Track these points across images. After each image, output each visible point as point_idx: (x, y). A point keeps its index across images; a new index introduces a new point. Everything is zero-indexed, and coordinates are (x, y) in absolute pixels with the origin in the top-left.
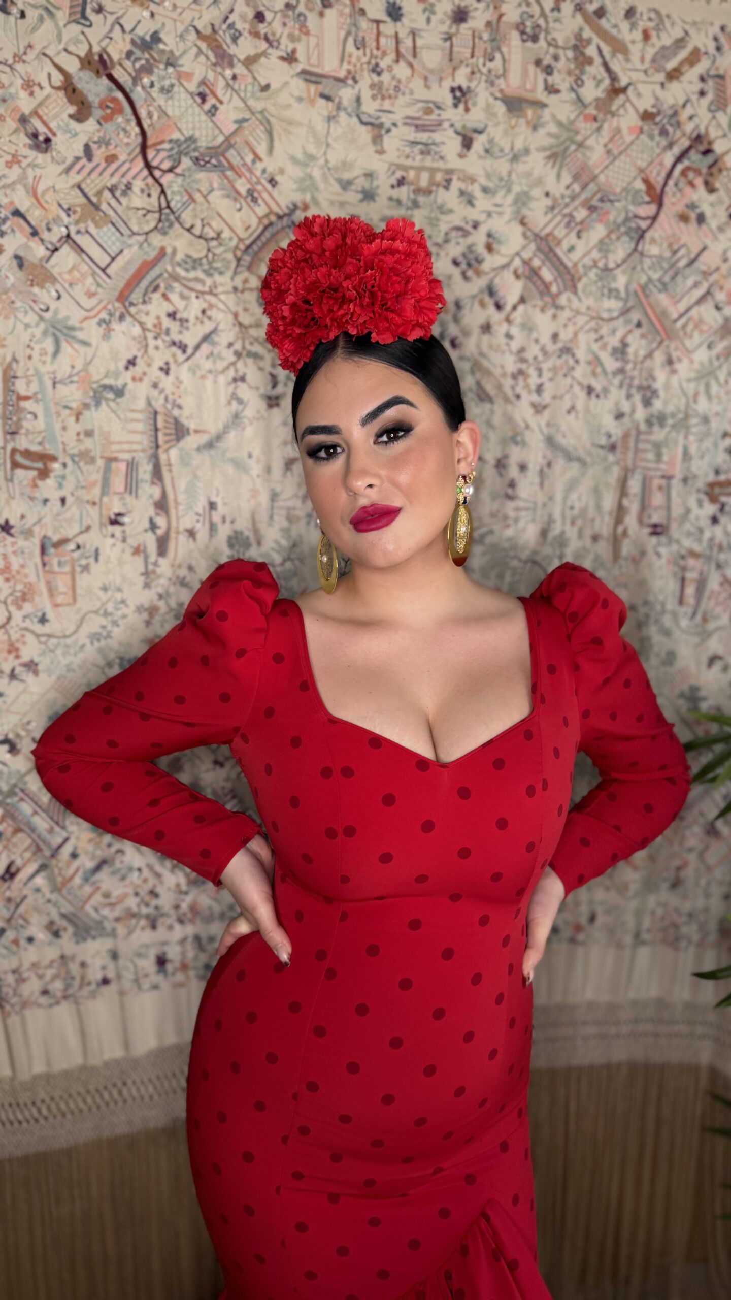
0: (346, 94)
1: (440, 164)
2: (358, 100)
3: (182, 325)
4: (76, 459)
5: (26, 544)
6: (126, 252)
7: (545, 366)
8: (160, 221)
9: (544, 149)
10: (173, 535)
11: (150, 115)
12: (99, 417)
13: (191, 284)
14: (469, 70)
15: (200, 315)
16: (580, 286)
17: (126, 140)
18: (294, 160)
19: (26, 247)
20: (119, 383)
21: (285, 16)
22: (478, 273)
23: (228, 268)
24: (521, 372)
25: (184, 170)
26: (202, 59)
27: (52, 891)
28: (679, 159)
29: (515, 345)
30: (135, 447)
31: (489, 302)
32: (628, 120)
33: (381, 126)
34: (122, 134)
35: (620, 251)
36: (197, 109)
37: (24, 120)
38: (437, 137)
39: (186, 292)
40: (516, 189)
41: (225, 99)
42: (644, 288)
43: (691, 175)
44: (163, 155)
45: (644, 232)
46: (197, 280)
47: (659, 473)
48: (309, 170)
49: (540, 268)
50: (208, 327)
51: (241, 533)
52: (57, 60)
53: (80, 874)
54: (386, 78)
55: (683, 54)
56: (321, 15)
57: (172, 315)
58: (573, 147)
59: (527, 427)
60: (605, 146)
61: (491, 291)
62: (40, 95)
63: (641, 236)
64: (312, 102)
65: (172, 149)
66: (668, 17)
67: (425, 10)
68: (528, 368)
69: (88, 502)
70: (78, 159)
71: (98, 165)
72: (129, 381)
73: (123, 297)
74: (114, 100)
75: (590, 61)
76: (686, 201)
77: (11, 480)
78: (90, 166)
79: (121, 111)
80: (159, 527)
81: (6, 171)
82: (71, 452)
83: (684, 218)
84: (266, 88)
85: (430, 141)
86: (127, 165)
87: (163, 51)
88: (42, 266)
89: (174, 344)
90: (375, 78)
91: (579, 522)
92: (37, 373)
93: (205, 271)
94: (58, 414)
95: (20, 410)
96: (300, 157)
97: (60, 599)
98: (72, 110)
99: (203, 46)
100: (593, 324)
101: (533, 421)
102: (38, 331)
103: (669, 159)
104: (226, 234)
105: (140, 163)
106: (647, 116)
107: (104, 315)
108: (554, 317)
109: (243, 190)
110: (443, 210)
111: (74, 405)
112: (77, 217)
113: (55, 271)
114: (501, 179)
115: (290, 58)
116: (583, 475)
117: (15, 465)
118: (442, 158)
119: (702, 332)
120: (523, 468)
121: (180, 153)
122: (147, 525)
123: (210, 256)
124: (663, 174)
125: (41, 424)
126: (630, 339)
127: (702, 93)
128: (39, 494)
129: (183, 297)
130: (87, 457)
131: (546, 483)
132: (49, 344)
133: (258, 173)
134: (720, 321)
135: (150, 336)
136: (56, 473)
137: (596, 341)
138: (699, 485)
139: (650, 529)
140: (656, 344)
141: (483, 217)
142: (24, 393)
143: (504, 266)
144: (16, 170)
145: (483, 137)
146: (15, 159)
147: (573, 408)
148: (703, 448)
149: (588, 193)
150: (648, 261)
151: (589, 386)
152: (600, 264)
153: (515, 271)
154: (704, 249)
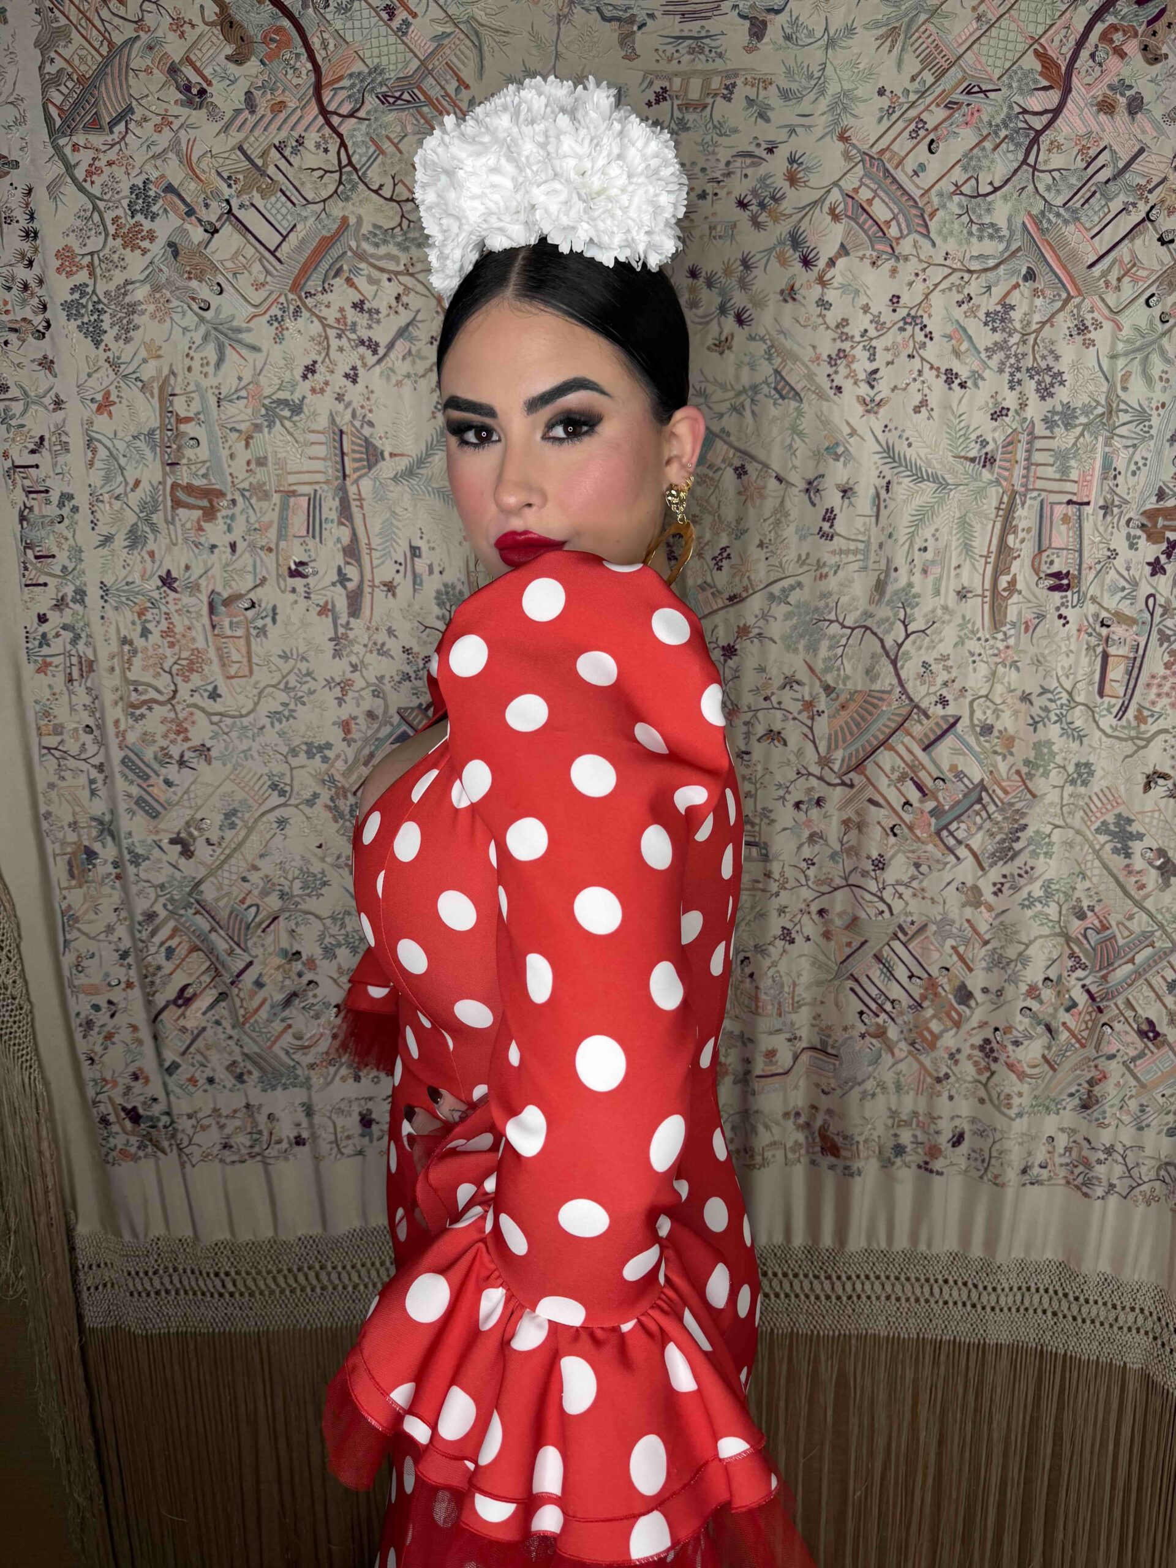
1: (719, 64)
3: (371, 319)
4: (247, 494)
5: (193, 601)
6: (299, 227)
7: (879, 344)
8: (340, 183)
9: (877, 25)
10: (367, 590)
11: (325, 45)
12: (273, 441)
13: (381, 264)
15: (394, 303)
16: (933, 225)
17: (295, 81)
19: (181, 230)
20: (297, 396)
22: (776, 218)
24: (842, 354)
25: (368, 113)
27: (233, 1027)
28: (1097, 16)
29: (833, 316)
30: (318, 477)
31: (794, 257)
33: (631, 20)
34: (290, 72)
35: (1001, 165)
36: (384, 30)
37: (173, 70)
38: (713, 25)
39: (376, 274)
40: (833, 88)
41: (419, 10)
42: (1037, 221)
43: (1118, 37)
44: (343, 94)
45: (1039, 133)
46: (389, 257)
47: (1064, 498)
49: (870, 202)
50: (404, 317)
51: (453, 587)
53: (267, 1006)
57: (358, 306)
58: (923, 17)
59: (853, 433)
60: (974, 9)
61: (795, 240)
62: (191, 35)
63: (1035, 141)
65: (353, 86)
68: (852, 348)
69: (262, 548)
70: (238, 112)
71: (263, 117)
72: (308, 394)
73: (296, 287)
74: (279, 30)
76: (1111, 78)
77: (173, 523)
78: (253, 120)
79: (288, 43)
80: (350, 580)
81: (156, 137)
82: (240, 486)
83: (1106, 107)
85: (703, 34)
86: (298, 113)
88: (201, 254)
89: (362, 342)
91: (936, 570)
92: (198, 389)
93: (398, 244)
94: (225, 439)
95: (179, 435)
97: (232, 671)
98: (229, 50)
100: (955, 278)
101: (860, 424)
102: (198, 337)
103: (1081, 17)
105: (315, 110)
107: (275, 311)
108: (894, 271)
110: (720, 129)
111: (243, 427)
112: (239, 187)
113: (215, 258)
114: (811, 77)
116: (941, 501)
117: (177, 503)
118: (720, 55)
119: (1135, 281)
120: (846, 492)
121: (363, 91)
122: (335, 578)
123: (405, 223)
124: (1071, 43)
125: (203, 452)
126: (1015, 298)
128: (205, 540)
129: (371, 281)
130: (261, 492)
131: (884, 513)
132: (211, 351)
134: (1168, 260)
135: (332, 333)
136: (224, 513)
137: (960, 304)
138: (1131, 515)
139: (1051, 582)
140: (1059, 304)
141: (783, 135)
142: (183, 414)
143: (816, 202)
144: (167, 135)
145: (782, 19)
146: (166, 121)
147: (924, 403)
148: (1137, 457)
149: (946, 83)
150: (1046, 178)
151: (949, 371)
152: (966, 189)
153: (832, 211)
154: (1141, 151)
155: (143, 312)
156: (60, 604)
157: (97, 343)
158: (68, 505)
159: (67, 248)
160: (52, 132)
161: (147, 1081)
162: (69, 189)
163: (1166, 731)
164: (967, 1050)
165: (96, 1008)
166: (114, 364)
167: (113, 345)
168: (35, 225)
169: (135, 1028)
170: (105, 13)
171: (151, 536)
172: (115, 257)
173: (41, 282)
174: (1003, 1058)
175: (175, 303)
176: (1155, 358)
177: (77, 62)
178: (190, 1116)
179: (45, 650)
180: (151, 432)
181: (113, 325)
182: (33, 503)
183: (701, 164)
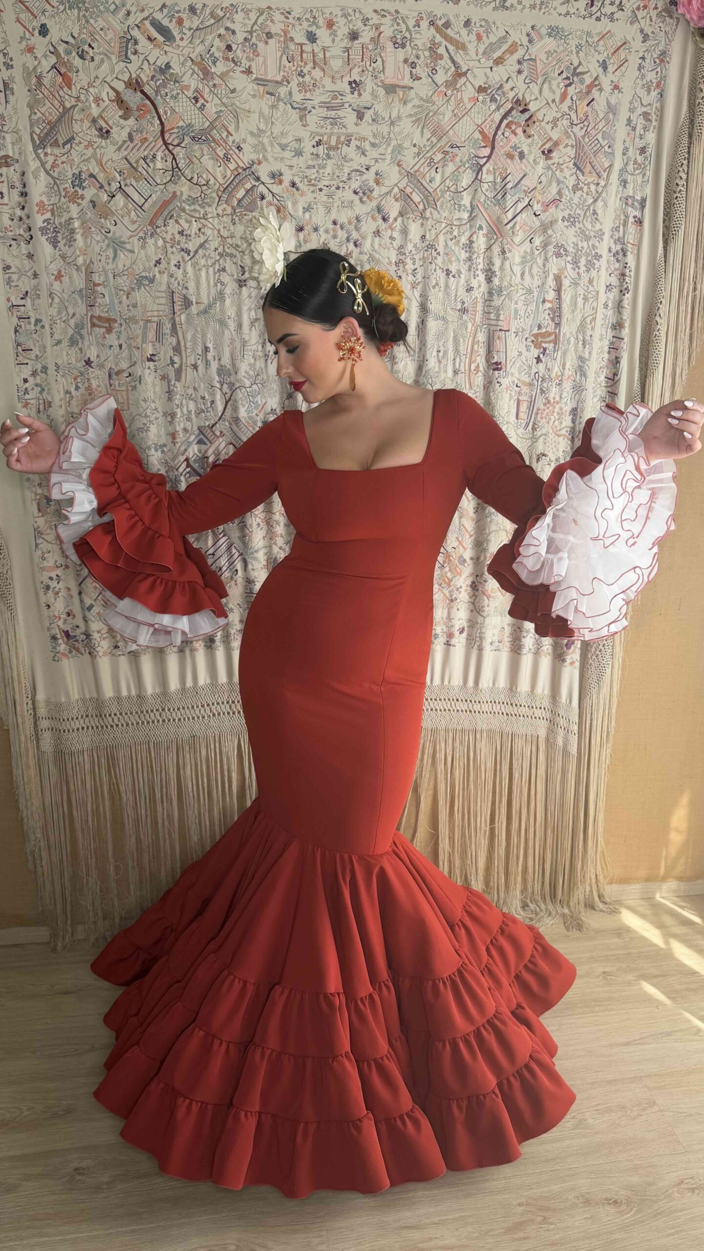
0: (283, 91)
1: (343, 131)
2: (290, 93)
3: (187, 239)
4: (127, 321)
5: (101, 372)
6: (153, 196)
7: (417, 257)
8: (173, 176)
9: (410, 116)
10: (184, 368)
11: (165, 113)
12: (140, 296)
13: (192, 213)
14: (360, 69)
15: (197, 232)
16: (438, 204)
17: (152, 129)
18: (252, 133)
19: (96, 195)
20: (151, 275)
21: (244, 46)
22: (371, 199)
23: (213, 202)
24: (401, 261)
25: (186, 144)
26: (195, 76)
28: (504, 117)
29: (396, 244)
30: (161, 313)
31: (378, 216)
32: (469, 92)
33: (305, 109)
34: (150, 125)
35: (466, 179)
36: (193, 107)
37: (94, 121)
38: (341, 113)
39: (189, 218)
40: (394, 143)
41: (209, 99)
42: (482, 204)
43: (513, 127)
44: (174, 136)
45: (482, 166)
46: (195, 210)
47: (499, 328)
48: (261, 139)
49: (411, 193)
50: (202, 239)
51: (225, 367)
52: (112, 84)
54: (307, 78)
55: (505, 47)
56: (266, 43)
57: (181, 233)
58: (431, 114)
60: (453, 111)
61: (379, 209)
62: (103, 105)
63: (480, 169)
64: (262, 97)
65: (179, 132)
66: (494, 23)
67: (330, 35)
68: (406, 258)
69: (134, 347)
71: (137, 145)
72: (158, 275)
73: (152, 223)
74: (145, 105)
75: (441, 57)
76: (511, 144)
77: (91, 334)
78: (132, 145)
79: (149, 112)
80: (176, 363)
81: (85, 151)
82: (125, 317)
83: (510, 156)
84: (233, 91)
85: (337, 117)
86: (153, 143)
87: (172, 74)
88: (106, 207)
89: (183, 250)
90: (301, 79)
91: (444, 362)
92: (104, 270)
93: (199, 205)
94: (117, 294)
95: (95, 292)
96: (256, 131)
98: (121, 113)
99: (196, 69)
100: (448, 228)
102: (104, 246)
103: (497, 117)
104: (212, 182)
105: (162, 143)
106: (481, 90)
107: (141, 234)
108: (422, 224)
109: (221, 154)
110: (345, 158)
111: (125, 289)
112: (125, 176)
113: (113, 209)
114: (383, 138)
115: (248, 71)
116: (446, 329)
117: (93, 325)
118: (344, 126)
119: (525, 232)
121: (184, 135)
122: (169, 362)
123: (203, 196)
124: (494, 126)
125: (107, 300)
126: (474, 238)
127: (520, 72)
128: (108, 342)
129: (187, 221)
130: (133, 320)
132: (111, 253)
133: (230, 143)
134: (538, 224)
135: (168, 245)
136: (116, 330)
137: (451, 239)
138: (527, 336)
139: (495, 366)
140: (493, 241)
141: (372, 163)
142: (97, 282)
143: (387, 193)
144: (90, 152)
145: (371, 112)
146: (90, 144)
147: (437, 284)
148: (529, 310)
149: (442, 143)
150: (486, 185)
151: (447, 270)
152: (452, 189)
153: (395, 196)
154: (525, 175)
155: (78, 233)
156: (34, 373)
157: (55, 247)
158: (39, 325)
159: (42, 202)
160: (36, 148)
161: (74, 616)
162: (42, 174)
163: (545, 435)
164: (464, 586)
165: (51, 578)
166: (63, 257)
167: (62, 248)
168: (26, 190)
169: (69, 589)
170: (61, 93)
171: (80, 341)
172: (65, 206)
173: (28, 217)
174: (480, 589)
175: (93, 229)
176: (534, 265)
177: (47, 115)
178: (98, 632)
179: (27, 397)
180: (81, 290)
181: (63, 239)
182: (22, 324)
183: (337, 174)
